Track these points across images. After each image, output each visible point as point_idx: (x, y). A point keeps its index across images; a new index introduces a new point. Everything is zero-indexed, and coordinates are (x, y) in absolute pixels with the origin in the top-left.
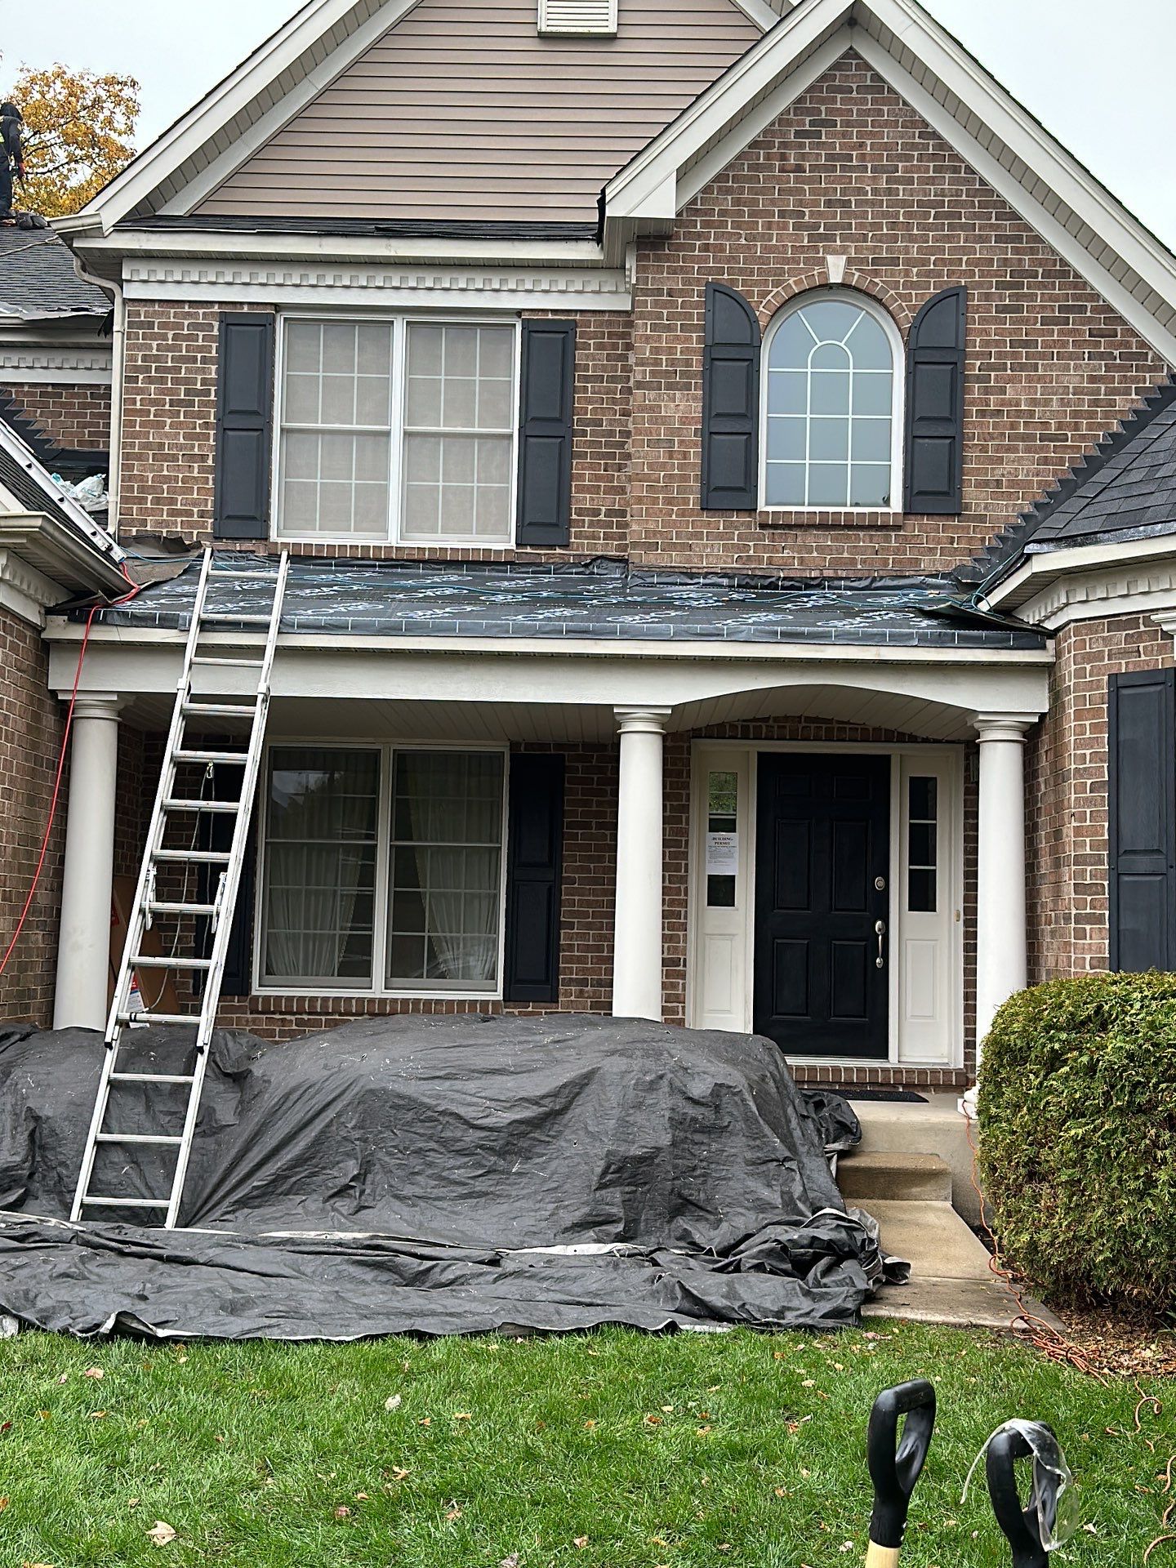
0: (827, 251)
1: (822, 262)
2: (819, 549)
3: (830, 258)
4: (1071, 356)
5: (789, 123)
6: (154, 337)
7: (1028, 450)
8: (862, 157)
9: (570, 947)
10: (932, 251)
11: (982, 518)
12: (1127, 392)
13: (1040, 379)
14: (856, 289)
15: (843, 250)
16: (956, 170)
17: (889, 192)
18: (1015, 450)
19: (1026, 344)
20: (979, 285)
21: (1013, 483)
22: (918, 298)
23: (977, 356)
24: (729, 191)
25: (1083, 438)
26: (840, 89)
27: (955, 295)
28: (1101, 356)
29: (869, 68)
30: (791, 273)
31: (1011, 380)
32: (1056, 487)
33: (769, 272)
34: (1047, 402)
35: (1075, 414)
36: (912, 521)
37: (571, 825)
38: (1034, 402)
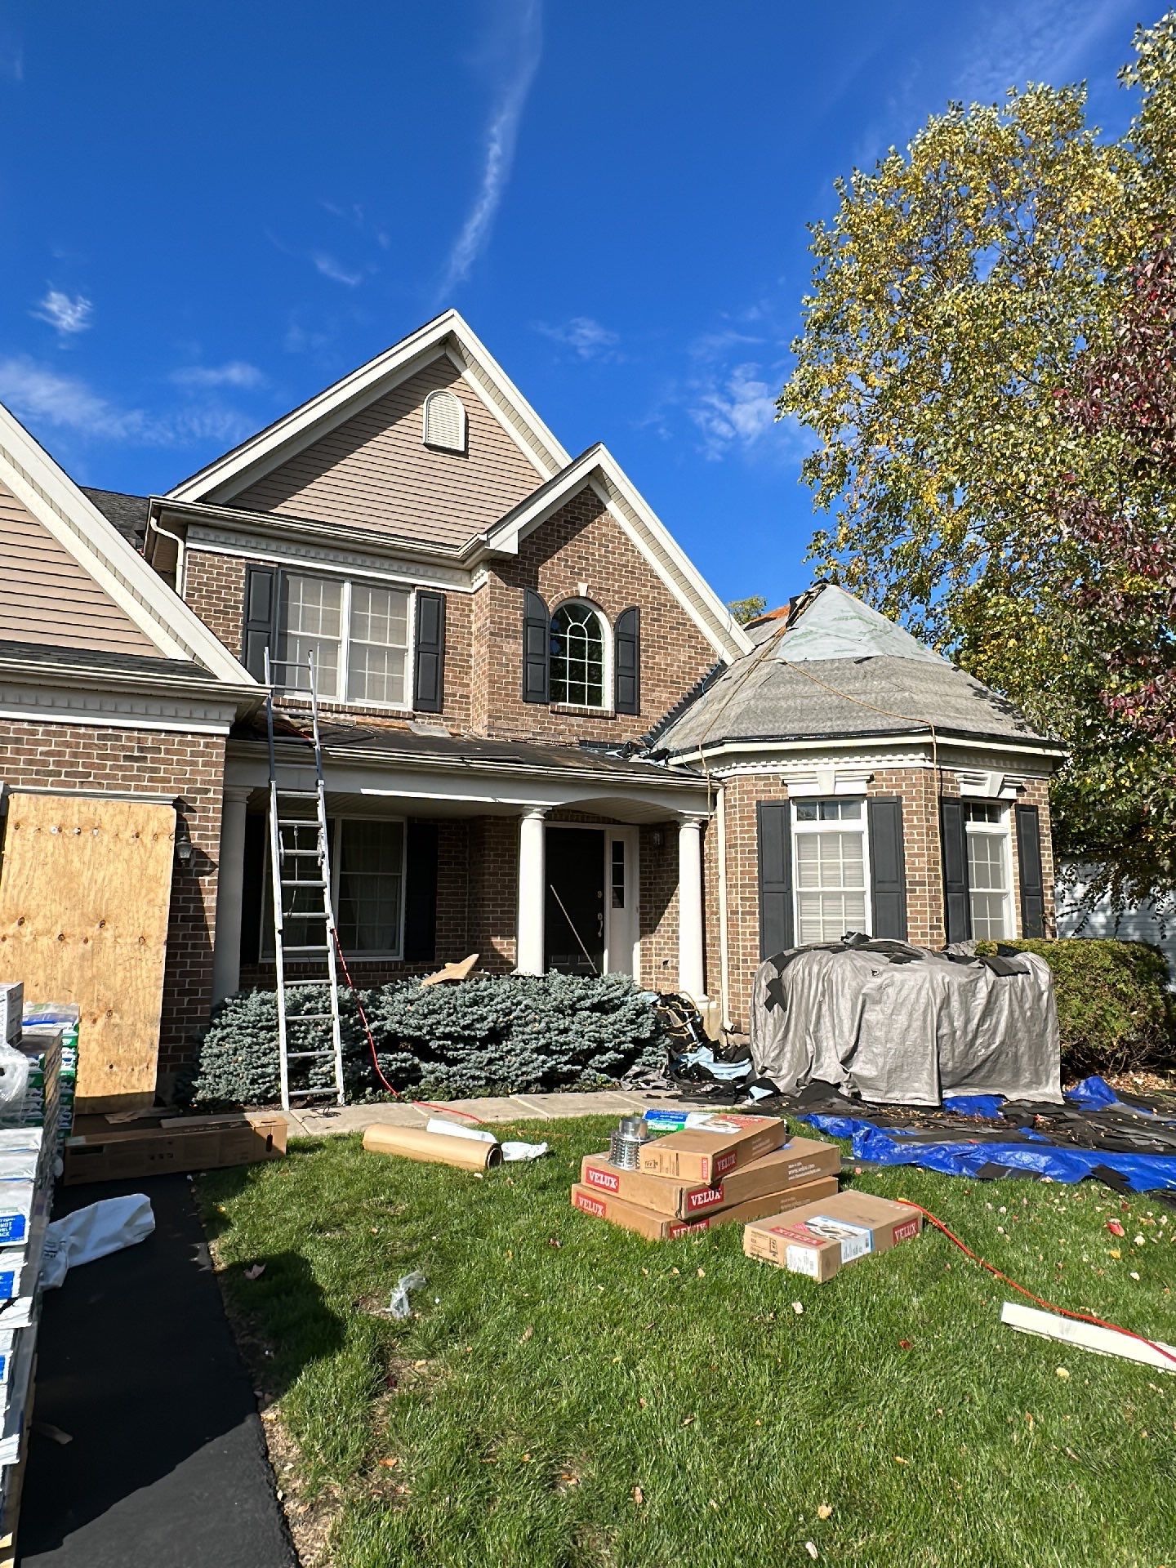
0: (579, 580)
1: (576, 585)
2: (578, 726)
3: (580, 584)
4: (681, 646)
5: (561, 516)
6: (206, 572)
7: (665, 687)
8: (594, 538)
9: (441, 930)
10: (624, 588)
11: (647, 717)
12: (703, 665)
13: (669, 654)
14: (591, 601)
15: (586, 581)
16: (633, 552)
17: (606, 557)
18: (659, 686)
19: (663, 637)
20: (644, 607)
21: (659, 702)
22: (619, 609)
23: (644, 640)
24: (534, 543)
25: (687, 684)
26: (583, 504)
27: (634, 610)
28: (693, 647)
29: (596, 496)
30: (564, 588)
31: (658, 653)
32: (677, 706)
33: (552, 586)
34: (672, 665)
35: (683, 672)
36: (618, 716)
37: (441, 863)
38: (667, 665)
